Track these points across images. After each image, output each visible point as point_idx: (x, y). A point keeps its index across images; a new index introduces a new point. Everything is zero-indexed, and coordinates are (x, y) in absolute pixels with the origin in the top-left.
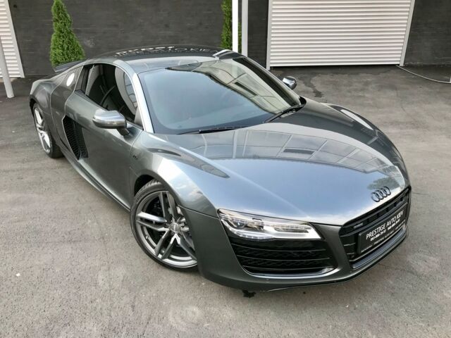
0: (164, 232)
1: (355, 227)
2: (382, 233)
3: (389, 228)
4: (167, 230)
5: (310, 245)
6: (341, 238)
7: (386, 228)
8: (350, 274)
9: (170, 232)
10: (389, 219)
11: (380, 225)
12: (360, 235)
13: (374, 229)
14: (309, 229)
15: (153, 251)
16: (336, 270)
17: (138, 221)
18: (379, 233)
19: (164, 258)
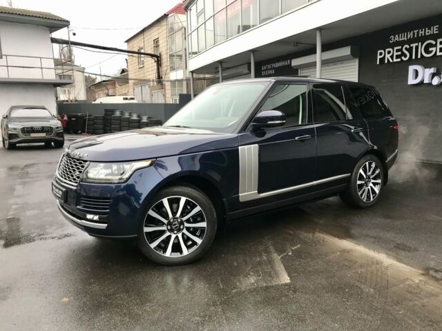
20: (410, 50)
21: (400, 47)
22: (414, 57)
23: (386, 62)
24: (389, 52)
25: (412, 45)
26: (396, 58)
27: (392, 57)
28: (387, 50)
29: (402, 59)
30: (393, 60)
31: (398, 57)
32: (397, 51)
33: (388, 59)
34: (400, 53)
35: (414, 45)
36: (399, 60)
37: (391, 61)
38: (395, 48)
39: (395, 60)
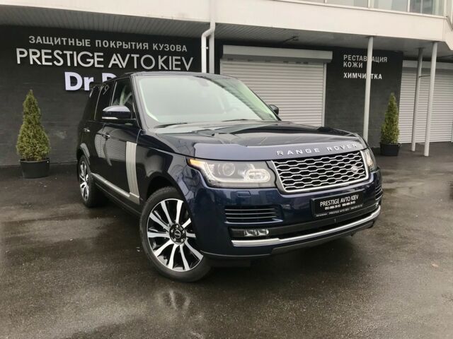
20: (64, 57)
21: (50, 51)
22: (69, 64)
23: (32, 63)
24: (34, 53)
25: (65, 52)
26: (46, 61)
27: (40, 58)
28: (31, 51)
29: (53, 64)
30: (41, 62)
31: (47, 60)
32: (46, 54)
33: (34, 60)
34: (50, 57)
35: (68, 53)
36: (51, 64)
37: (39, 63)
38: (43, 51)
39: (44, 63)
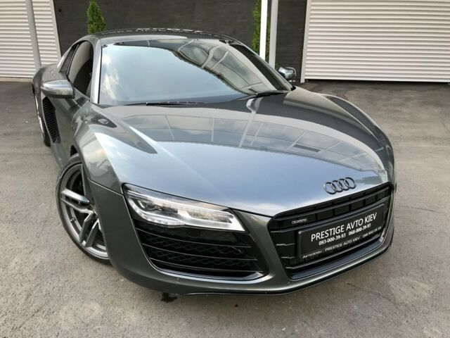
0: (87, 214)
1: (295, 222)
2: (339, 237)
3: (351, 233)
4: (90, 212)
5: (233, 239)
6: (271, 234)
7: (347, 232)
8: (288, 285)
9: (94, 215)
10: (352, 221)
11: (335, 226)
12: (300, 233)
13: (324, 229)
14: (232, 217)
15: (77, 236)
16: (268, 278)
17: (63, 199)
18: (335, 236)
19: (87, 246)
